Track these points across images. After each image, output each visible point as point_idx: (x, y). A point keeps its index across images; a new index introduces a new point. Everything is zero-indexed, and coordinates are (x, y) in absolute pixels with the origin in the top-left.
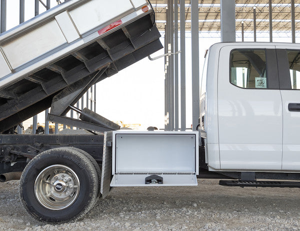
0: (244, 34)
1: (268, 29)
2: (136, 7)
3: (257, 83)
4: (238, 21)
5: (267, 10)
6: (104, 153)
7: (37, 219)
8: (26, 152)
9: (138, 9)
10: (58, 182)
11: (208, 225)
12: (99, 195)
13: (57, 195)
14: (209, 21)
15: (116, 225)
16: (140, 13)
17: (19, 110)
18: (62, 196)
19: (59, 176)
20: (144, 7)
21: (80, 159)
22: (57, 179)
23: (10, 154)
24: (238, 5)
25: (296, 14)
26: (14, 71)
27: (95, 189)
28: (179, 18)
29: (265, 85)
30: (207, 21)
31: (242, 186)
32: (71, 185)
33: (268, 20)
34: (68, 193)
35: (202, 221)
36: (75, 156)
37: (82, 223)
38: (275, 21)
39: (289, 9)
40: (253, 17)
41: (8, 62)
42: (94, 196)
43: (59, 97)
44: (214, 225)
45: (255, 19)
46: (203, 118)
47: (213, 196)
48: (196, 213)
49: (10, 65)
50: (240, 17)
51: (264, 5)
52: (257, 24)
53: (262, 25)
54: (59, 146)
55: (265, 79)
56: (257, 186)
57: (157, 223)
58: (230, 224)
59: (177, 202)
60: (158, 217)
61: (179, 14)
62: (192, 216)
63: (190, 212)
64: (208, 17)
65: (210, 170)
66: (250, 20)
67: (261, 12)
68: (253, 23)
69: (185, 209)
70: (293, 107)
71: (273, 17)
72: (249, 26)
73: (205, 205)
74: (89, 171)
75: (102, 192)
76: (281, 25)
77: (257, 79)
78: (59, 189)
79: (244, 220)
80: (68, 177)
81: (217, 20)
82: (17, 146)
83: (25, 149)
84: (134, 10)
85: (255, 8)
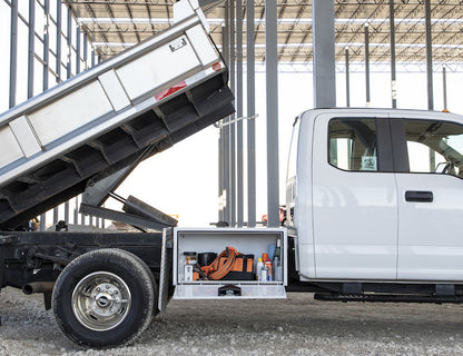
0: (350, 66)
1: (389, 59)
2: (204, 64)
3: (363, 164)
4: (339, 45)
5: (386, 28)
6: (163, 256)
7: (77, 342)
8: (54, 255)
9: (207, 66)
10: (101, 295)
11: (300, 350)
12: (156, 311)
13: (99, 312)
14: (293, 45)
15: (180, 350)
16: (210, 72)
17: (44, 198)
18: (107, 313)
19: (102, 286)
20: (214, 65)
21: (131, 264)
22: (99, 291)
23: (34, 258)
24: (340, 21)
25: (433, 35)
26: (44, 149)
27: (151, 304)
28: (245, 41)
29: (375, 166)
30: (289, 45)
31: (345, 300)
32: (118, 299)
33: (389, 45)
34: (115, 309)
35: (292, 347)
36: (124, 260)
37: (135, 348)
38: (400, 47)
39: (422, 27)
40: (363, 39)
41: (37, 137)
42: (150, 313)
43: (96, 181)
44: (308, 351)
45: (367, 42)
46: (292, 210)
47: (304, 319)
48: (283, 338)
49: (39, 142)
50: (343, 39)
51: (382, 20)
52: (370, 50)
53: (380, 52)
54: (98, 247)
55: (375, 158)
56: (364, 301)
57: (232, 348)
58: (329, 349)
59: (255, 326)
60: (233, 342)
61: (244, 35)
62: (277, 342)
63: (275, 336)
64: (291, 40)
65: (302, 279)
66: (359, 43)
67: (377, 31)
68: (363, 50)
69: (267, 333)
70: (412, 196)
71: (396, 40)
72: (356, 54)
73: (294, 329)
74: (143, 280)
75: (160, 308)
76: (410, 52)
77: (364, 158)
78: (104, 304)
79: (347, 345)
80: (113, 289)
81: (306, 45)
82: (42, 246)
83: (52, 251)
84: (201, 68)
85: (366, 25)
